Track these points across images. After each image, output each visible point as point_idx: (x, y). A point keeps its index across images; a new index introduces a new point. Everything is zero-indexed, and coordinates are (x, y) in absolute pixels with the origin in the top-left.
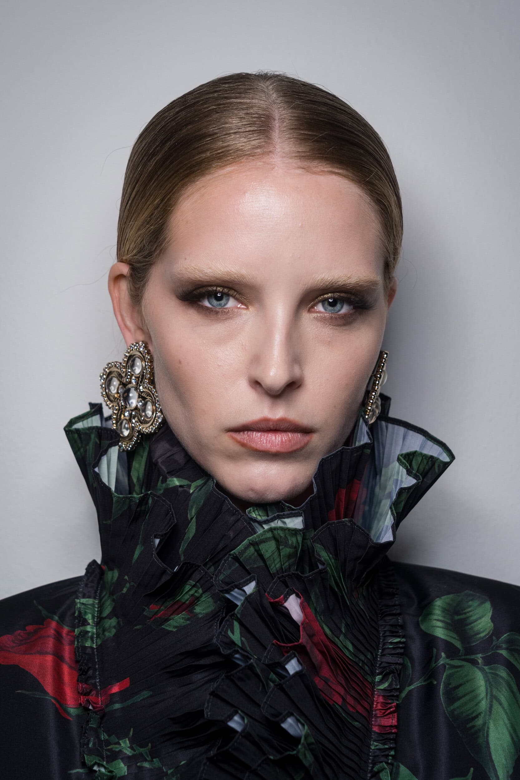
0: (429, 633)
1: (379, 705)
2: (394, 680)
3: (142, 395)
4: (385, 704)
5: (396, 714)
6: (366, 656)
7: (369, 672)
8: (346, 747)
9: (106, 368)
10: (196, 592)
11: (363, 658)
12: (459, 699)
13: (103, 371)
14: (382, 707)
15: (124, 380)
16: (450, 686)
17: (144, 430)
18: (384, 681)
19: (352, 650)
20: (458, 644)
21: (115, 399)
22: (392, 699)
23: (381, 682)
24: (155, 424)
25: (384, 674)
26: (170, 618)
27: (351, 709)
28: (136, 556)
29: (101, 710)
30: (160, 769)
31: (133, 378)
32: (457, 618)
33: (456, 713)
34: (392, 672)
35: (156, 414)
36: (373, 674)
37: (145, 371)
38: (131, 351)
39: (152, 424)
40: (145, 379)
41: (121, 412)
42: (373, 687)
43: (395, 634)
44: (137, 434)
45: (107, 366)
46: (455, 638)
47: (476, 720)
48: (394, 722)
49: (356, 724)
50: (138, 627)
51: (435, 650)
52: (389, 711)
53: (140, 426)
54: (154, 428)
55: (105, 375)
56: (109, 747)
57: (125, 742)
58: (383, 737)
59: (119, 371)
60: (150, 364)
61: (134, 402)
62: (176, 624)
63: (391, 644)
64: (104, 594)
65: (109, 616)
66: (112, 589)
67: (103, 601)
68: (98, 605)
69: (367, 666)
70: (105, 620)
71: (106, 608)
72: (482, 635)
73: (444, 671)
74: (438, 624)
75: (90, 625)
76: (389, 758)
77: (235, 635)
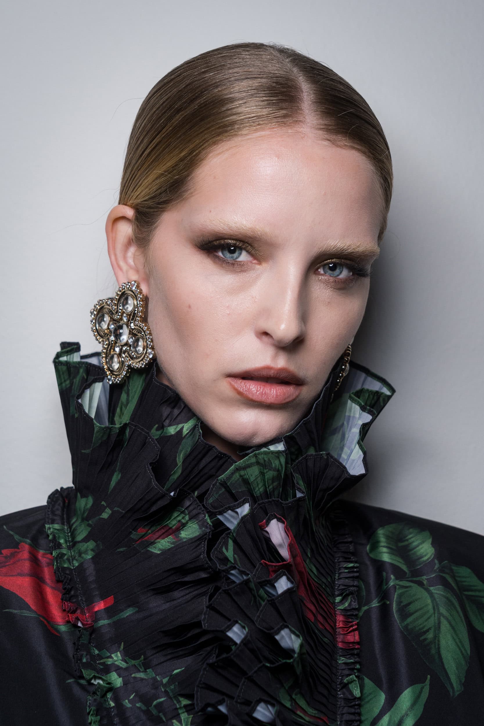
0: (377, 559)
1: (341, 623)
2: (353, 600)
3: (133, 331)
4: (345, 622)
5: (357, 632)
6: (327, 579)
7: (330, 594)
8: (320, 660)
9: (97, 305)
10: (183, 518)
11: (324, 580)
12: (411, 615)
13: (93, 308)
14: (344, 625)
15: (116, 317)
16: (402, 604)
17: (134, 365)
18: (343, 602)
19: (316, 573)
20: (404, 568)
21: (105, 335)
22: (352, 618)
23: (342, 602)
24: (146, 360)
25: (344, 595)
26: (156, 541)
27: (321, 627)
28: (113, 483)
29: (91, 627)
30: (154, 679)
31: (125, 315)
32: (401, 544)
33: (409, 627)
34: (351, 593)
35: (147, 350)
36: (334, 596)
37: (136, 309)
38: (122, 290)
39: (142, 360)
40: (137, 316)
41: (111, 347)
42: (334, 608)
43: (348, 560)
44: (127, 368)
45: (98, 303)
46: (401, 563)
47: (426, 634)
48: (357, 638)
49: (325, 640)
50: (121, 549)
51: (384, 574)
52: (351, 629)
53: (130, 361)
54: (144, 364)
55: (96, 311)
56: (102, 661)
57: (117, 656)
58: (348, 651)
59: (110, 308)
60: (142, 303)
61: (125, 338)
62: (161, 547)
63: (346, 568)
64: (74, 520)
65: (85, 540)
66: (86, 515)
67: (74, 526)
68: (67, 530)
69: (328, 588)
70: (81, 544)
71: (80, 533)
72: (425, 558)
73: (395, 591)
74: (385, 550)
75: (64, 548)
76: (356, 671)
77: (228, 552)
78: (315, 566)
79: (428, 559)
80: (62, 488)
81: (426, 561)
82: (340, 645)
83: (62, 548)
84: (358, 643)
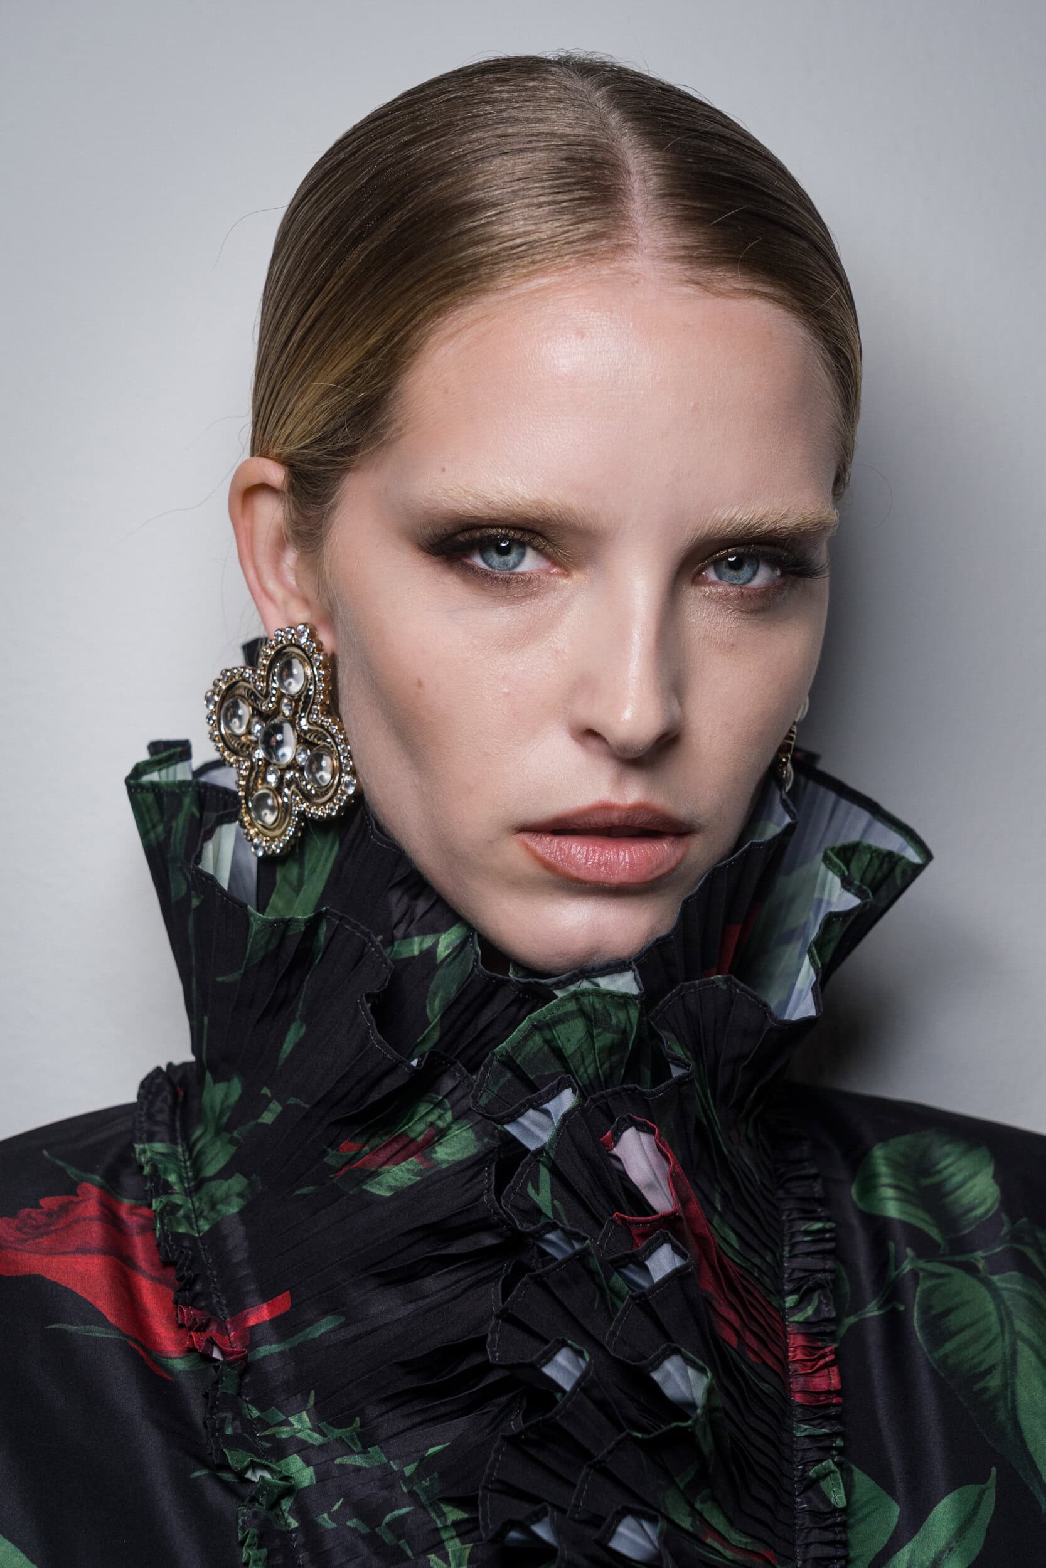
0: (874, 1213)
1: (798, 1351)
2: (825, 1301)
3: (308, 737)
4: (809, 1350)
5: (835, 1369)
7: (772, 1289)
8: (754, 1429)
9: (220, 680)
10: (440, 1117)
11: (757, 1261)
12: (952, 1335)
13: (212, 687)
14: (806, 1355)
15: (267, 706)
16: (933, 1312)
17: (312, 811)
18: (802, 1306)
19: (737, 1246)
20: (935, 1234)
21: (242, 748)
22: (823, 1340)
23: (798, 1306)
24: (340, 800)
25: (802, 1290)
26: (380, 1170)
27: (754, 1357)
28: (287, 1047)
29: (241, 1359)
30: (385, 1467)
31: (286, 701)
32: (925, 1182)
33: (950, 1361)
34: (819, 1286)
35: (341, 777)
36: (782, 1295)
37: (312, 687)
38: (278, 645)
39: (330, 800)
40: (314, 703)
41: (258, 773)
42: (783, 1319)
43: (810, 1216)
44: (297, 819)
45: (222, 677)
46: (927, 1222)
47: (988, 1377)
49: (765, 1386)
50: (304, 1191)
51: (892, 1246)
52: (822, 1362)
53: (302, 803)
54: (337, 808)
55: (218, 695)
56: (267, 1433)
57: (300, 1420)
58: (817, 1410)
59: (251, 686)
60: (323, 673)
61: (288, 752)
62: (393, 1183)
63: (807, 1233)
64: (198, 1133)
65: (224, 1174)
66: (225, 1119)
67: (199, 1146)
68: (184, 1155)
69: (768, 1276)
70: (214, 1183)
71: (212, 1159)
72: (980, 1211)
73: (917, 1284)
74: (889, 1192)
75: (177, 1193)
76: (834, 1453)
77: (541, 1195)
78: (735, 1232)
79: (986, 1213)
80: (170, 1065)
81: (981, 1218)
82: (798, 1398)
83: (172, 1194)
84: (837, 1393)
